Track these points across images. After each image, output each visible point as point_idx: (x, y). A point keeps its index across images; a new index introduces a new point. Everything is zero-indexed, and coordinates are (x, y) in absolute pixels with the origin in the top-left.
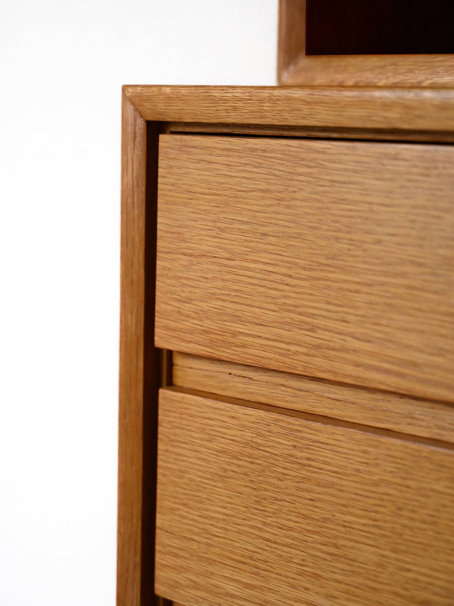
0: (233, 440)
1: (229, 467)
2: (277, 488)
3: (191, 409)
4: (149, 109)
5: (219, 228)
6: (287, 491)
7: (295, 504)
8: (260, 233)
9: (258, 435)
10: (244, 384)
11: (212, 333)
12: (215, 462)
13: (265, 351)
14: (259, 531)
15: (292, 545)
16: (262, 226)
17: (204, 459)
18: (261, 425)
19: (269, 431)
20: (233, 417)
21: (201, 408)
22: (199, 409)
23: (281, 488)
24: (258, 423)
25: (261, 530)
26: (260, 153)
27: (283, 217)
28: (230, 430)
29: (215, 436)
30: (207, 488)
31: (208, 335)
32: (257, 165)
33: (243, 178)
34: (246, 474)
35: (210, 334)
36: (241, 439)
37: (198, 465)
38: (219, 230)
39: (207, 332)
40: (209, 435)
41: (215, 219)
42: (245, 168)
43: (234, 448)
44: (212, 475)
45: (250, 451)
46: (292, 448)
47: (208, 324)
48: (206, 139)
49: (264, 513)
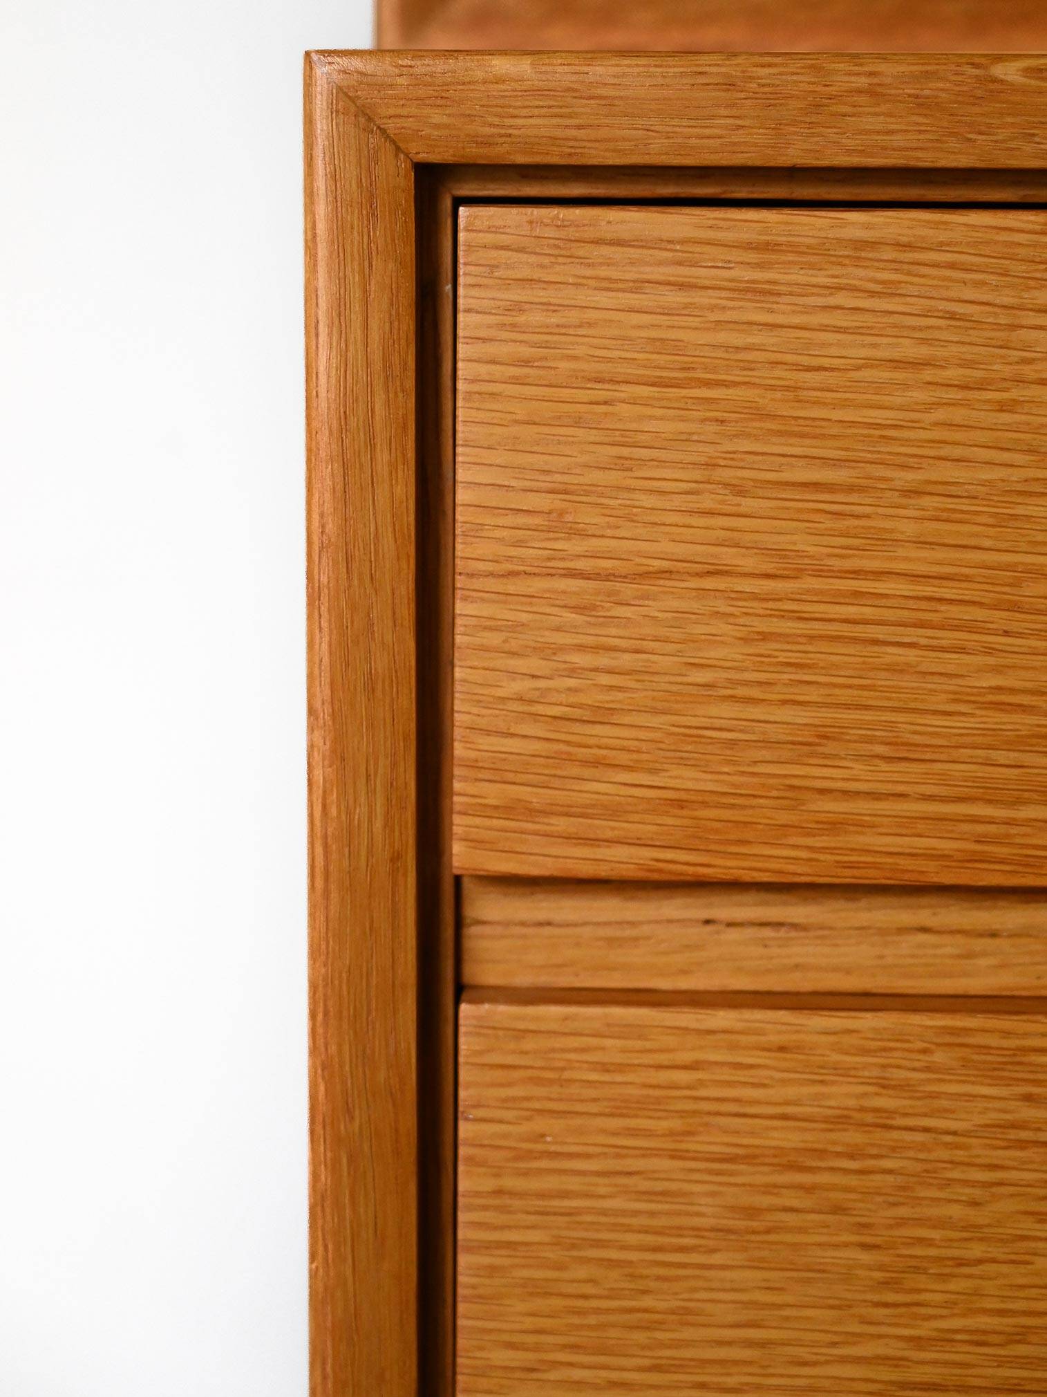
0: (784, 1117)
1: (765, 1201)
2: (964, 1229)
3: (603, 1049)
4: (437, 126)
5: (726, 485)
6: (1001, 1230)
7: (1032, 1263)
8: (897, 490)
9: (884, 1087)
10: (766, 946)
11: (705, 804)
12: (713, 1194)
13: (920, 836)
14: (896, 1366)
15: (1023, 1383)
16: (903, 467)
17: (663, 1193)
18: (896, 1054)
19: (928, 1069)
20: (782, 1049)
21: (646, 1039)
22: (639, 1044)
23: (981, 1227)
24: (885, 1049)
25: (901, 1363)
26: (888, 254)
27: (983, 437)
28: (772, 1087)
29: (709, 1113)
30: (678, 1279)
31: (685, 812)
32: (879, 290)
33: (824, 328)
34: (838, 1209)
35: (696, 810)
36: (818, 1110)
37: (636, 1213)
38: (727, 492)
39: (680, 804)
40: (682, 1117)
41: (710, 457)
42: (832, 301)
43: (788, 1138)
44: (697, 1237)
45: (854, 1137)
46: (1018, 1103)
47: (686, 779)
48: (666, 216)
49: (915, 1309)
